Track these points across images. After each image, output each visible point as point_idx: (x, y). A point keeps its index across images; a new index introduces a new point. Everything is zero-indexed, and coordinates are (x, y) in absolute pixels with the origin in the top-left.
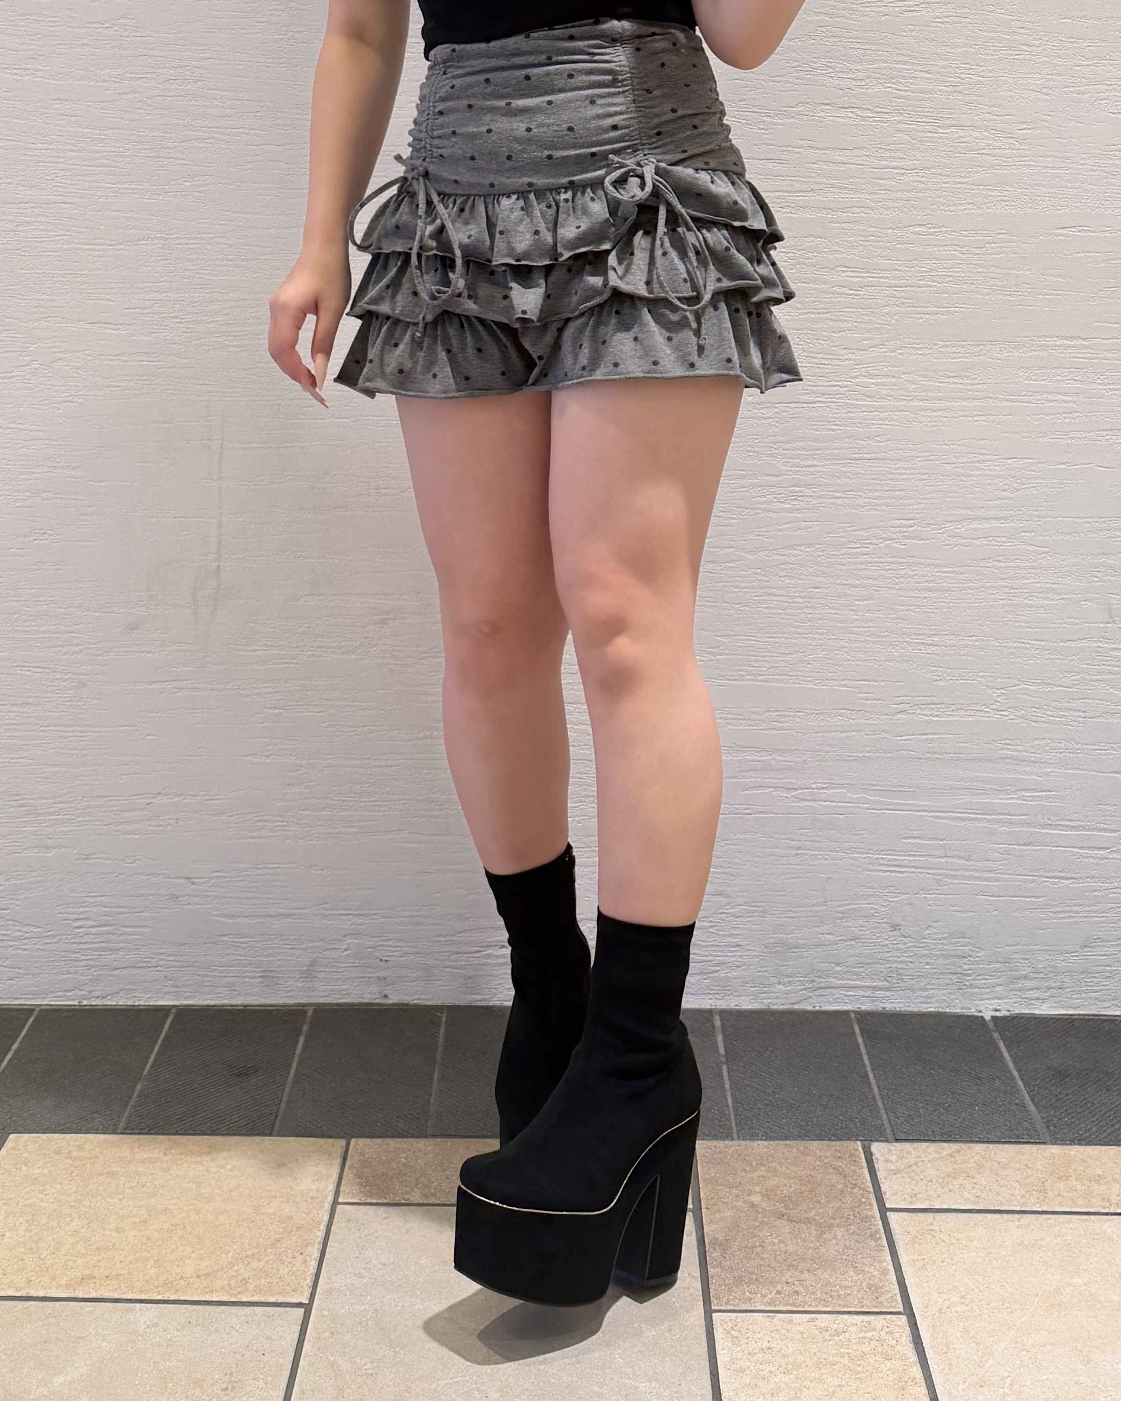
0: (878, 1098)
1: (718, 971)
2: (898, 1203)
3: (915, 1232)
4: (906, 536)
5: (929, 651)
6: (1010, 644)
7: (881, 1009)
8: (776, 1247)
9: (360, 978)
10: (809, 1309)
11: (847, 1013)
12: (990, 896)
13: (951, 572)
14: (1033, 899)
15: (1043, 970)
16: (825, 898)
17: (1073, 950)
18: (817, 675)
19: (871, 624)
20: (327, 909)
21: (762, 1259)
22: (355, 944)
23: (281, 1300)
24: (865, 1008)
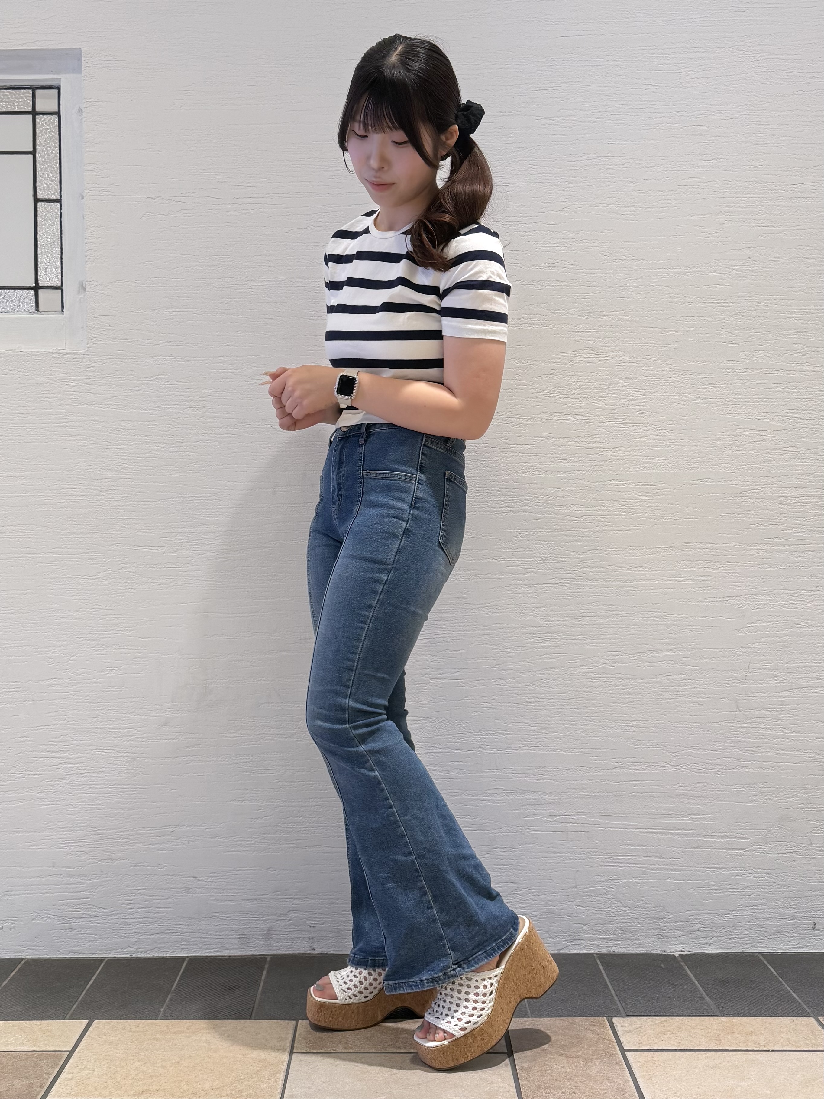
2: (631, 1047)
3: (643, 1061)
4: (614, 662)
5: (631, 730)
6: (679, 725)
7: (612, 952)
8: (559, 1070)
9: (298, 938)
11: (592, 954)
12: (675, 880)
14: (700, 882)
15: (708, 926)
16: (576, 883)
17: (726, 913)
18: (566, 746)
19: (596, 715)
20: (278, 895)
22: (295, 917)
24: (603, 952)
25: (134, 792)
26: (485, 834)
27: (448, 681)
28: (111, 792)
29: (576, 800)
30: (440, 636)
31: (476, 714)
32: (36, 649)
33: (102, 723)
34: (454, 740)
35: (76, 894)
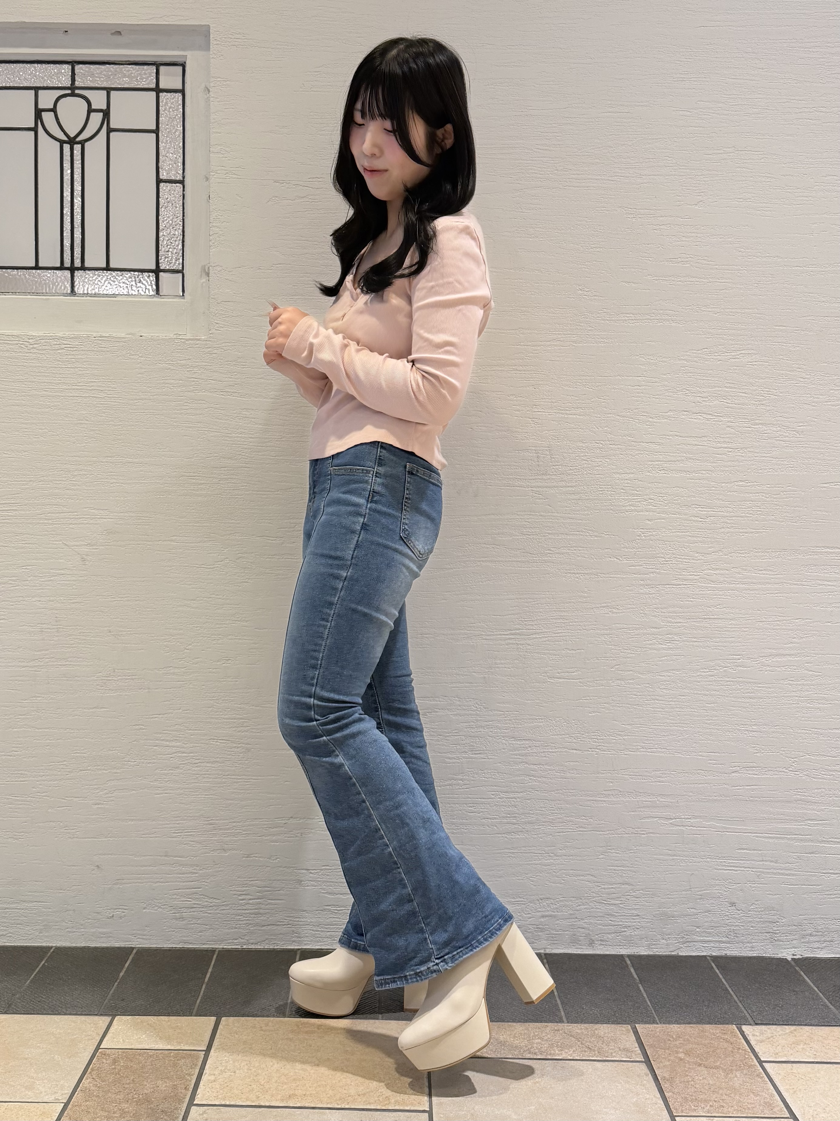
0: (738, 1002)
1: (626, 931)
2: (768, 1058)
3: (783, 1074)
4: (735, 665)
5: (750, 734)
6: (799, 731)
7: (724, 955)
8: (702, 1082)
10: (733, 1115)
11: (705, 957)
12: (790, 885)
13: (763, 687)
14: (814, 886)
15: (821, 930)
16: (690, 885)
18: (684, 748)
19: (716, 718)
21: (695, 1088)
23: (412, 1108)
24: (714, 954)
25: (247, 783)
26: (601, 835)
27: (566, 680)
28: (225, 782)
29: (693, 803)
30: (558, 635)
31: (593, 714)
32: (153, 637)
33: (217, 713)
34: (570, 740)
35: (187, 884)
